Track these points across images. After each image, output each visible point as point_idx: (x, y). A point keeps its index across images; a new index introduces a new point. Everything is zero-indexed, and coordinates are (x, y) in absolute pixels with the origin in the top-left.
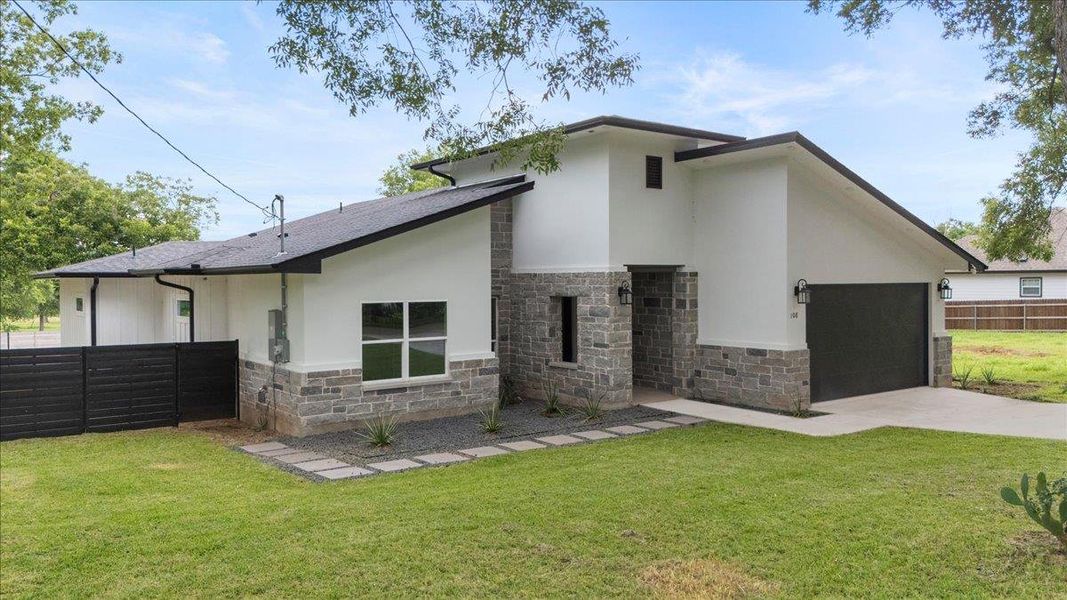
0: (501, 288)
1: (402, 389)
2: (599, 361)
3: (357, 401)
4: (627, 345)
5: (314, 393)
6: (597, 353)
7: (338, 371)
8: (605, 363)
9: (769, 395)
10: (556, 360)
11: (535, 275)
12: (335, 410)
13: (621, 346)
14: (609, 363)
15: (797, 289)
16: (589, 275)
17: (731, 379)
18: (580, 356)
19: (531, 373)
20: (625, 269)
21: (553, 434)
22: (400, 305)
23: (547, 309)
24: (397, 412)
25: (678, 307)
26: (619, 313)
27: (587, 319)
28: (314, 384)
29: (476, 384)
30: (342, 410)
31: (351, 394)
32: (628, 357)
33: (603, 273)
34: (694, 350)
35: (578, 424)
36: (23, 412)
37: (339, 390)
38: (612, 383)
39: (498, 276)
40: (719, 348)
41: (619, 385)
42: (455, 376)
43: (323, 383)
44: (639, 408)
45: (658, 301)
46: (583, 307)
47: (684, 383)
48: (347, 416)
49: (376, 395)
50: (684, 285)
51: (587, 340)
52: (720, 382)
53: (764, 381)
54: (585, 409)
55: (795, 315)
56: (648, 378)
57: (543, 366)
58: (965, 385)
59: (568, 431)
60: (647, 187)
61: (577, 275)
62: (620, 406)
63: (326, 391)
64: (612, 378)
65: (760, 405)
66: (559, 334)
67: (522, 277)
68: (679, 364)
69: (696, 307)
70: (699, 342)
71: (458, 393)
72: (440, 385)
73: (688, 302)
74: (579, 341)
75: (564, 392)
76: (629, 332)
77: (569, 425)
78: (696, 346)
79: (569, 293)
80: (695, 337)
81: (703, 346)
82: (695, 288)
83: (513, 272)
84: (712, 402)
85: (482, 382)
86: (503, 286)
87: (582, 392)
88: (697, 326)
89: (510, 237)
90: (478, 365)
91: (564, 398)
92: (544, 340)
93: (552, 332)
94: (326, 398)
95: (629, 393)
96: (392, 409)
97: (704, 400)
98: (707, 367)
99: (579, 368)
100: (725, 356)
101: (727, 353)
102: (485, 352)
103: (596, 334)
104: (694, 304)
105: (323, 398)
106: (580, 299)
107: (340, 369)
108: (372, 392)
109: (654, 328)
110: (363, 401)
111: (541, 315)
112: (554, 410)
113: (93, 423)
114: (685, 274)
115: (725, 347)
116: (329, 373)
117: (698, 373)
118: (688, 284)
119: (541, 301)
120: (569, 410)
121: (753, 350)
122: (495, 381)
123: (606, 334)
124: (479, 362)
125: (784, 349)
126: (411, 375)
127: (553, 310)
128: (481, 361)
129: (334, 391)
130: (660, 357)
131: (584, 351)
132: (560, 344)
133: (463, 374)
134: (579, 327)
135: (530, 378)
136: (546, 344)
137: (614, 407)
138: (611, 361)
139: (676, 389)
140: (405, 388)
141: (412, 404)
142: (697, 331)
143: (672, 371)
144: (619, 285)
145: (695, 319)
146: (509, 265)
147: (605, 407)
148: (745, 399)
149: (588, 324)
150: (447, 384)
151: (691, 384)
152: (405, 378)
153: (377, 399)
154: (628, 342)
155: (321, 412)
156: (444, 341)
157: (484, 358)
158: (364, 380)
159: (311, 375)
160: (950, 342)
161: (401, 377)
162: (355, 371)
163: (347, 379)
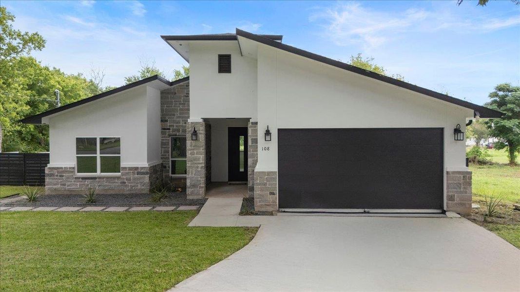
1: (95, 178)
3: (71, 182)
4: (201, 163)
5: (51, 176)
7: (62, 168)
12: (61, 185)
13: (195, 164)
22: (96, 139)
24: (91, 188)
26: (193, 144)
28: (51, 172)
29: (134, 179)
30: (64, 185)
31: (68, 178)
32: (202, 170)
36: (5, 176)
37: (63, 176)
41: (195, 186)
42: (123, 175)
43: (55, 172)
48: (67, 188)
49: (81, 180)
55: (267, 149)
60: (219, 73)
62: (196, 197)
63: (57, 176)
71: (125, 183)
72: (114, 178)
73: (250, 140)
76: (203, 156)
82: (256, 131)
85: (138, 179)
90: (136, 170)
94: (57, 179)
95: (202, 191)
96: (89, 187)
104: (255, 141)
105: (55, 179)
107: (63, 166)
108: (79, 178)
110: (74, 181)
113: (28, 182)
114: (250, 123)
116: (58, 168)
118: (250, 129)
122: (146, 179)
124: (137, 168)
128: (138, 168)
129: (60, 176)
133: (128, 173)
141: (99, 186)
144: (194, 129)
145: (256, 150)
150: (118, 178)
151: (252, 189)
152: (98, 173)
153: (81, 182)
154: (201, 162)
155: (55, 185)
156: (120, 157)
157: (139, 166)
158: (78, 172)
159: (50, 168)
160: (468, 176)
161: (96, 172)
162: (70, 168)
163: (67, 171)
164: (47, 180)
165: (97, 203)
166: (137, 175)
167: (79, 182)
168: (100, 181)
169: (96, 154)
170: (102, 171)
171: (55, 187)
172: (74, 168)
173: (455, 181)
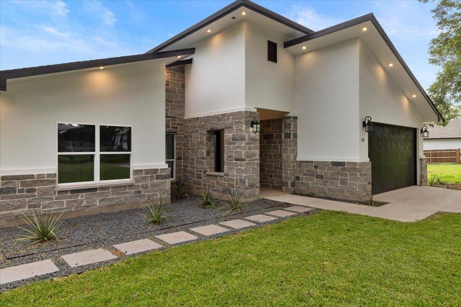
0: (177, 128)
1: (94, 190)
2: (238, 170)
3: (52, 199)
4: (256, 160)
5: (8, 192)
6: (237, 165)
8: (243, 171)
9: (347, 191)
10: (210, 171)
11: (198, 118)
12: (30, 207)
13: (253, 160)
14: (246, 171)
15: (364, 123)
16: (232, 114)
17: (320, 181)
18: (226, 167)
19: (196, 179)
20: (255, 110)
21: (205, 224)
22: (93, 127)
23: (205, 139)
24: (88, 206)
25: (285, 138)
26: (252, 138)
27: (230, 143)
28: (10, 186)
30: (37, 206)
31: (44, 193)
32: (257, 168)
33: (242, 112)
34: (295, 164)
35: (224, 214)
37: (34, 190)
38: (247, 184)
39: (176, 121)
40: (312, 162)
41: (251, 186)
42: (137, 180)
43: (18, 185)
44: (265, 201)
45: (272, 135)
46: (228, 135)
47: (289, 184)
49: (69, 194)
50: (290, 124)
51: (230, 157)
52: (313, 183)
53: (343, 182)
54: (229, 202)
55: (363, 140)
56: (266, 182)
57: (202, 174)
58: (432, 185)
59: (216, 221)
60: (268, 60)
61: (224, 115)
62: (252, 199)
63: (21, 191)
64: (247, 181)
65: (339, 197)
66: (213, 155)
67: (190, 120)
68: (286, 173)
69: (296, 138)
70: (298, 159)
71: (140, 192)
72: (124, 186)
73: (292, 134)
74: (225, 158)
75: (215, 191)
76: (258, 151)
77: (218, 215)
78: (297, 162)
79: (219, 127)
80: (296, 156)
81: (301, 162)
82: (296, 126)
83: (185, 118)
84: (308, 196)
85: (158, 185)
86: (179, 127)
87: (226, 191)
88: (297, 149)
89: (183, 97)
90: (155, 173)
91: (216, 195)
92: (203, 158)
93: (208, 153)
94: (20, 197)
95: (257, 191)
96: (84, 204)
97: (303, 195)
98: (304, 174)
99: (226, 175)
100: (316, 167)
101: (317, 165)
102: (161, 164)
103: (236, 152)
104: (295, 136)
105: (17, 197)
106: (226, 130)
107: (35, 173)
108: (66, 191)
109: (269, 152)
111: (201, 143)
112: (208, 203)
114: (290, 117)
115: (316, 162)
116: (23, 177)
117: (298, 178)
118: (292, 123)
119: (202, 134)
120: (218, 203)
121: (336, 162)
122: (167, 184)
123: (243, 152)
124: (156, 171)
125: (358, 161)
126: (101, 179)
127: (209, 139)
128: (157, 170)
129: (28, 191)
130: (274, 169)
131: (228, 164)
132: (213, 161)
133: (143, 178)
134: (225, 148)
135: (195, 183)
136: (204, 160)
137: (248, 200)
138: (246, 169)
139: (284, 188)
140: (96, 188)
141: (102, 200)
142: (297, 153)
143: (281, 177)
144: (251, 119)
145: (296, 145)
146: (183, 114)
147: (242, 200)
148: (330, 194)
149: (231, 146)
150: (131, 186)
151: (293, 184)
152: (98, 181)
153: (71, 197)
154: (257, 158)
155: (16, 208)
156: (129, 155)
157: (159, 168)
158: (60, 182)
161: (92, 179)
162: (49, 175)
163: (42, 181)
165: (165, 226)
166: (156, 179)
167: (67, 197)
168: (103, 193)
169: (94, 151)
171: (16, 212)
172: (53, 175)
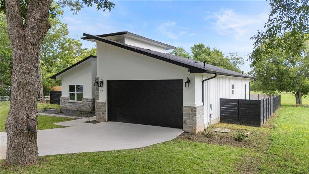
29: (86, 104)
31: (67, 102)
48: (66, 106)
71: (83, 106)
72: (81, 103)
96: (72, 107)
102: (90, 97)
110: (68, 104)
129: (64, 101)
133: (84, 101)
152: (76, 101)
156: (82, 94)
158: (70, 100)
159: (61, 98)
160: (194, 109)
161: (75, 100)
163: (66, 99)
164: (60, 103)
166: (88, 102)
167: (70, 104)
168: (76, 104)
169: (75, 92)
170: (77, 100)
171: (62, 106)
172: (68, 98)
173: (187, 112)
